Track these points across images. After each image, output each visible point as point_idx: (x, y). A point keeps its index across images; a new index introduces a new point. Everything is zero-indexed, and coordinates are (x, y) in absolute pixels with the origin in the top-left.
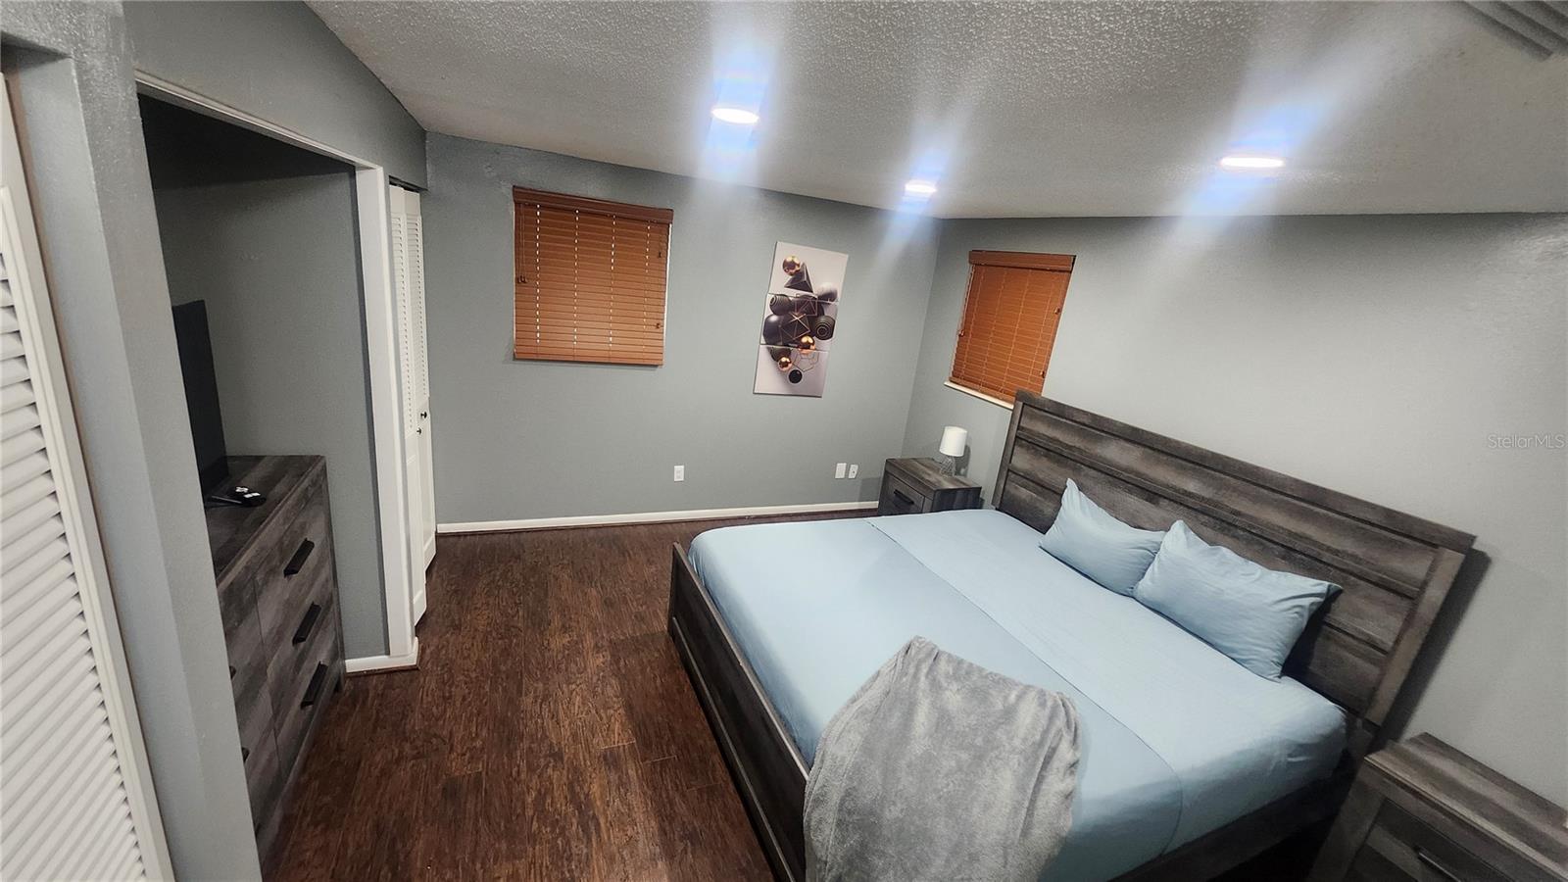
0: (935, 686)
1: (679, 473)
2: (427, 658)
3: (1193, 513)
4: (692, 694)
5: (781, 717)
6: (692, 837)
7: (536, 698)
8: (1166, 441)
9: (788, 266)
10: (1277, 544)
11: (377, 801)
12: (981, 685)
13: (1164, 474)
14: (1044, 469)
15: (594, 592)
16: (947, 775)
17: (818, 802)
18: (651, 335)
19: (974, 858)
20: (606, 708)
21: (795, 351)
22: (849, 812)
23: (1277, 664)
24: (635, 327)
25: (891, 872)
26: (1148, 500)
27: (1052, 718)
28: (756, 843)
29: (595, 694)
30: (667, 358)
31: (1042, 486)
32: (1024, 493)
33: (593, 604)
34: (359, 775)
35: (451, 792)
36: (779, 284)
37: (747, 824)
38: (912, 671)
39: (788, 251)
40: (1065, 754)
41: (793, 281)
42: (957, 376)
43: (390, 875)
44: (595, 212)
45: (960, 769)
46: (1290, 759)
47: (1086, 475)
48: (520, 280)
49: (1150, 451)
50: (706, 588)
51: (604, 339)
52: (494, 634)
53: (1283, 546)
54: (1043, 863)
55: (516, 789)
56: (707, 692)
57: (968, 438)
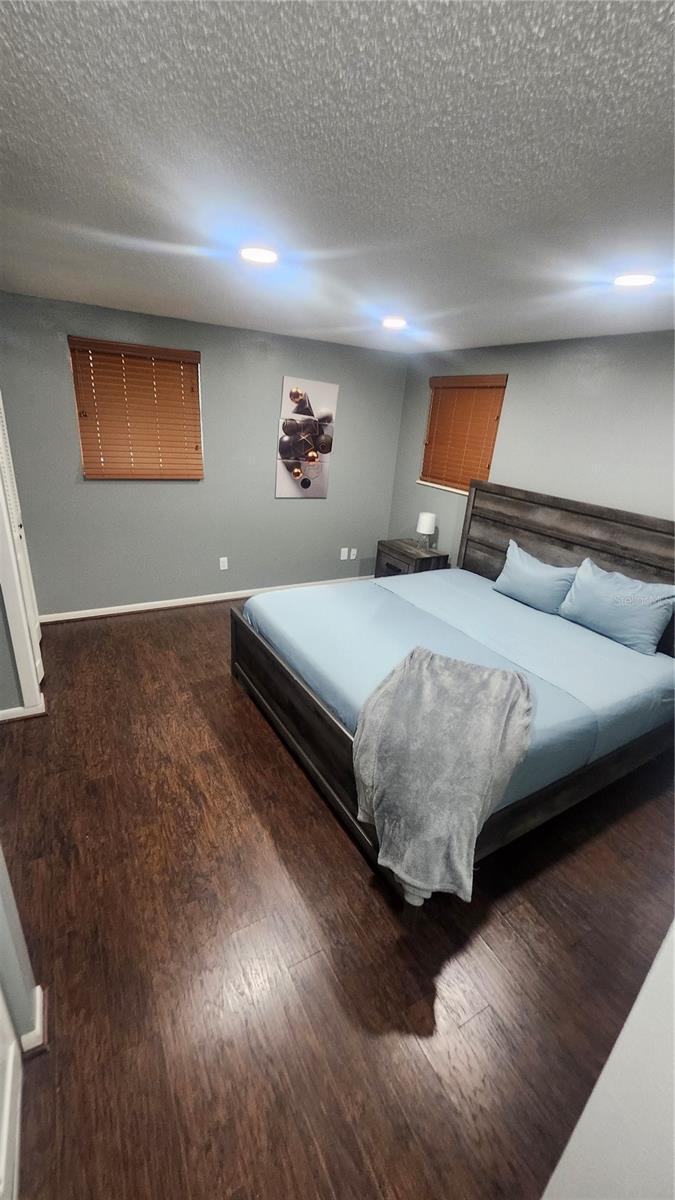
0: (434, 673)
1: (224, 563)
2: (53, 707)
3: (596, 552)
4: (257, 712)
5: (329, 707)
6: (273, 798)
7: (142, 725)
8: (577, 504)
9: (294, 396)
10: (652, 566)
11: (38, 801)
12: (463, 672)
13: (576, 528)
14: (492, 535)
15: (172, 653)
16: (448, 721)
17: (364, 750)
18: (193, 456)
19: (471, 765)
20: (196, 726)
21: (304, 463)
22: (386, 752)
23: (654, 644)
24: (179, 450)
25: (418, 781)
26: (566, 548)
27: (512, 685)
28: (317, 796)
29: (186, 719)
30: (207, 471)
31: (493, 548)
32: (480, 555)
33: (173, 660)
34: (20, 787)
35: (93, 789)
36: (288, 411)
37: (309, 786)
38: (417, 666)
39: (293, 384)
40: (522, 704)
41: (298, 408)
42: (425, 476)
43: (59, 845)
44: (138, 355)
45: (457, 717)
46: (664, 700)
47: (522, 536)
48: (82, 415)
49: (564, 513)
50: (260, 633)
51: (155, 460)
52: (101, 687)
53: (655, 567)
54: (514, 766)
55: (141, 783)
56: (268, 707)
57: (437, 520)
